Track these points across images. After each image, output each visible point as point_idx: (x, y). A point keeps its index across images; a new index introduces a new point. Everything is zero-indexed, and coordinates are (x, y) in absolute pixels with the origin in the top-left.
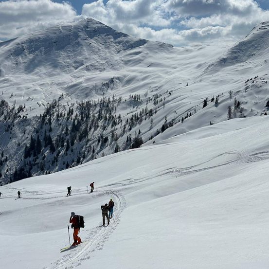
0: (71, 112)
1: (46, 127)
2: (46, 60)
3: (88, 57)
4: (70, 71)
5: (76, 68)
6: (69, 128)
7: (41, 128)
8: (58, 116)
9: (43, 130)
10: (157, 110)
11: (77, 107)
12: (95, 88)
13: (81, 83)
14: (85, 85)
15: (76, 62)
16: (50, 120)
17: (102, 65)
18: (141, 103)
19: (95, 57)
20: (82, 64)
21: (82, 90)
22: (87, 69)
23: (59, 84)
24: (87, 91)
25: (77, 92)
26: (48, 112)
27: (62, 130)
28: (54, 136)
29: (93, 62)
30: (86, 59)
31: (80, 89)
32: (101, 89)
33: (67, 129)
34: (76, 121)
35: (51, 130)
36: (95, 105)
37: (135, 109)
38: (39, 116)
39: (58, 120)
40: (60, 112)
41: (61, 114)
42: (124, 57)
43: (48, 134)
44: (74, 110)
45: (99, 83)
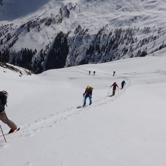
0: (111, 34)
1: (97, 41)
3: (124, 3)
4: (114, 11)
5: (117, 10)
6: (109, 42)
7: (95, 41)
8: (104, 35)
9: (96, 42)
10: (159, 36)
11: (115, 31)
12: (125, 21)
13: (118, 18)
14: (120, 19)
15: (117, 6)
16: (100, 37)
17: (132, 8)
18: (150, 32)
19: (128, 3)
20: (121, 8)
21: (118, 22)
22: (123, 10)
23: (107, 18)
24: (121, 23)
25: (116, 23)
26: (100, 33)
27: (105, 43)
28: (101, 45)
29: (127, 7)
30: (123, 4)
31: (117, 21)
32: (129, 22)
33: (108, 43)
34: (113, 39)
35: (99, 42)
36: (124, 31)
37: (146, 35)
38: (95, 34)
39: (104, 37)
40: (105, 33)
41: (106, 34)
42: (145, 4)
43: (98, 44)
44: (113, 33)
45: (128, 19)
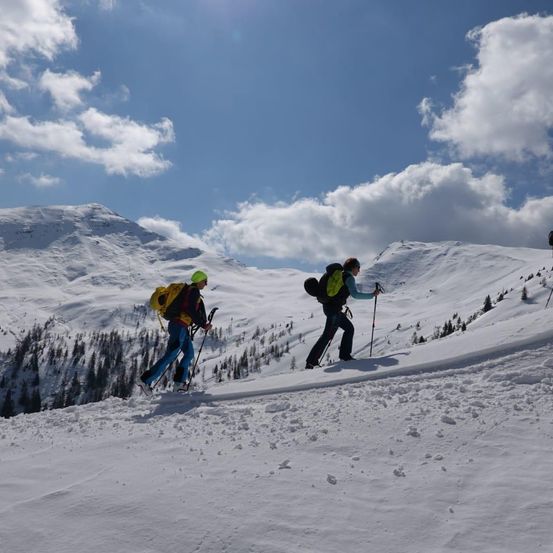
0: (79, 350)
1: (24, 376)
2: (8, 259)
3: (94, 262)
4: (59, 283)
5: (71, 279)
6: (82, 379)
7: (14, 376)
8: (52, 354)
9: (18, 382)
12: (118, 312)
13: (89, 302)
14: (97, 305)
15: (70, 269)
16: (34, 361)
17: (124, 278)
19: (110, 264)
20: (83, 274)
21: (92, 314)
22: (95, 282)
23: (38, 301)
24: (104, 317)
25: (82, 316)
26: (25, 346)
27: (64, 385)
28: (46, 395)
29: (105, 273)
30: (91, 265)
31: (88, 311)
32: (132, 315)
33: (76, 383)
34: (96, 367)
35: (36, 381)
36: (130, 340)
37: (217, 352)
38: (7, 352)
39: (52, 362)
40: (56, 346)
41: (60, 351)
42: (163, 270)
43: (30, 390)
44: (87, 347)
45: (128, 306)
